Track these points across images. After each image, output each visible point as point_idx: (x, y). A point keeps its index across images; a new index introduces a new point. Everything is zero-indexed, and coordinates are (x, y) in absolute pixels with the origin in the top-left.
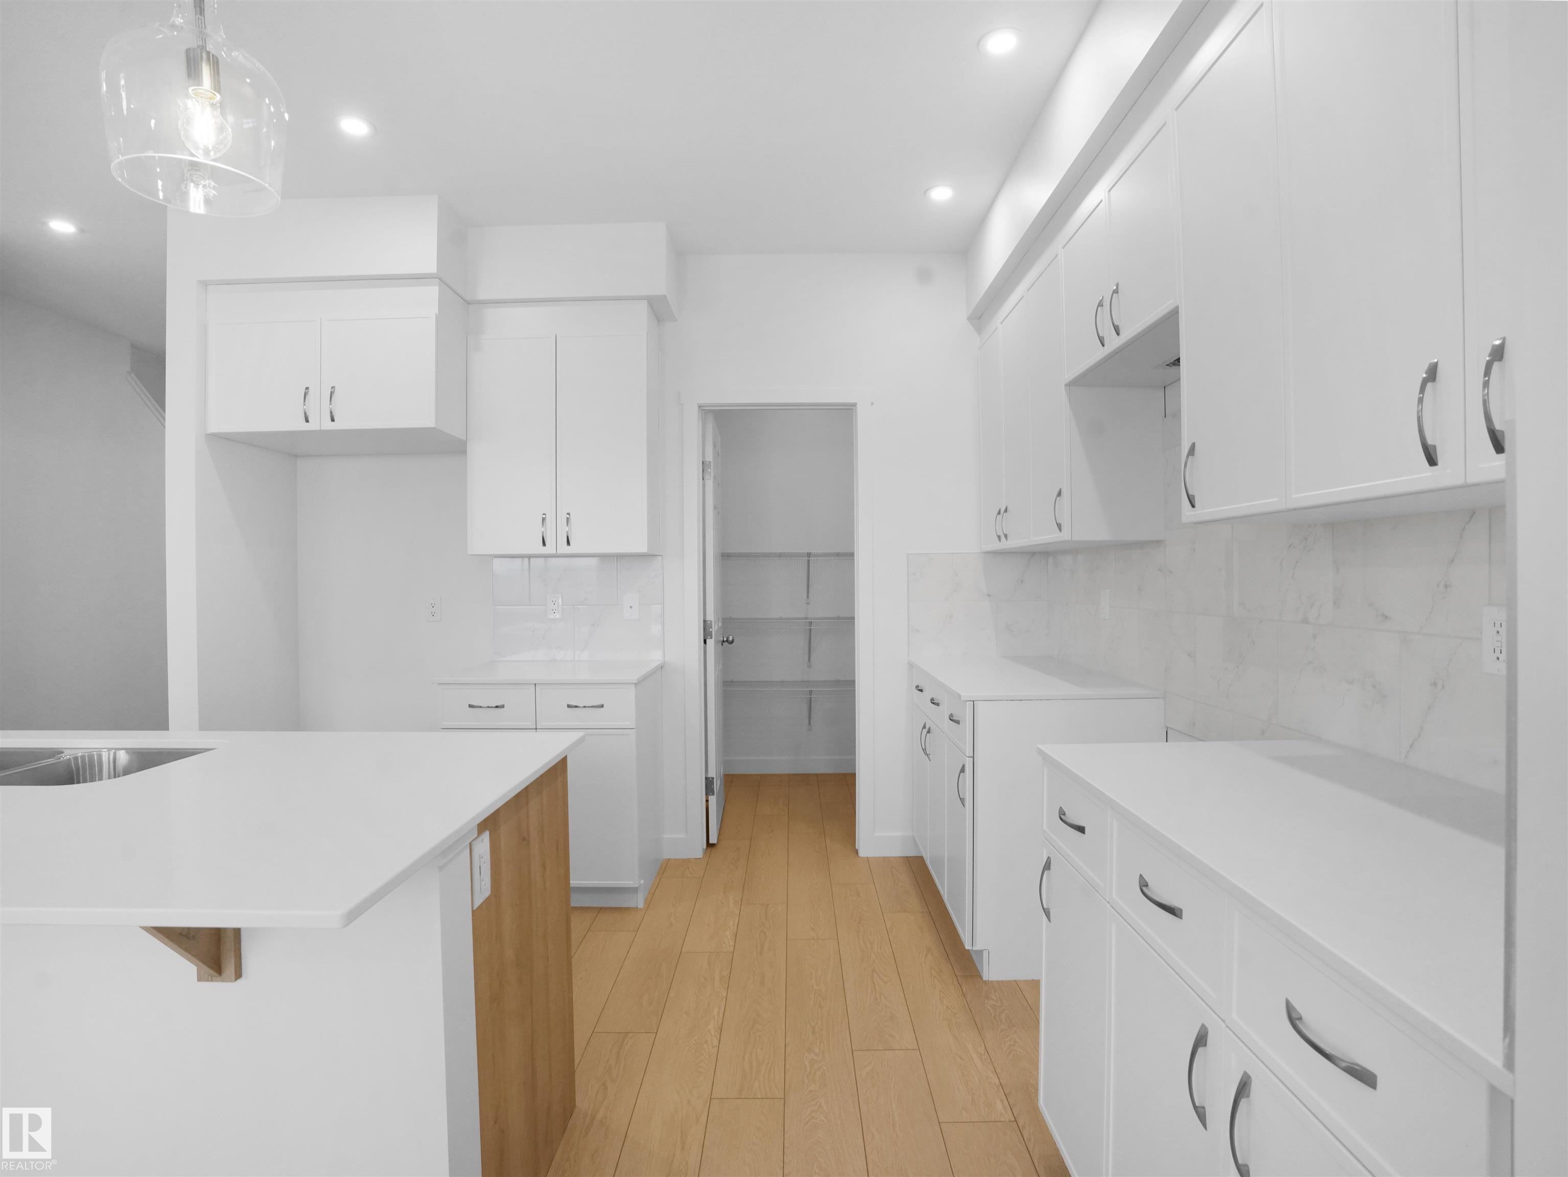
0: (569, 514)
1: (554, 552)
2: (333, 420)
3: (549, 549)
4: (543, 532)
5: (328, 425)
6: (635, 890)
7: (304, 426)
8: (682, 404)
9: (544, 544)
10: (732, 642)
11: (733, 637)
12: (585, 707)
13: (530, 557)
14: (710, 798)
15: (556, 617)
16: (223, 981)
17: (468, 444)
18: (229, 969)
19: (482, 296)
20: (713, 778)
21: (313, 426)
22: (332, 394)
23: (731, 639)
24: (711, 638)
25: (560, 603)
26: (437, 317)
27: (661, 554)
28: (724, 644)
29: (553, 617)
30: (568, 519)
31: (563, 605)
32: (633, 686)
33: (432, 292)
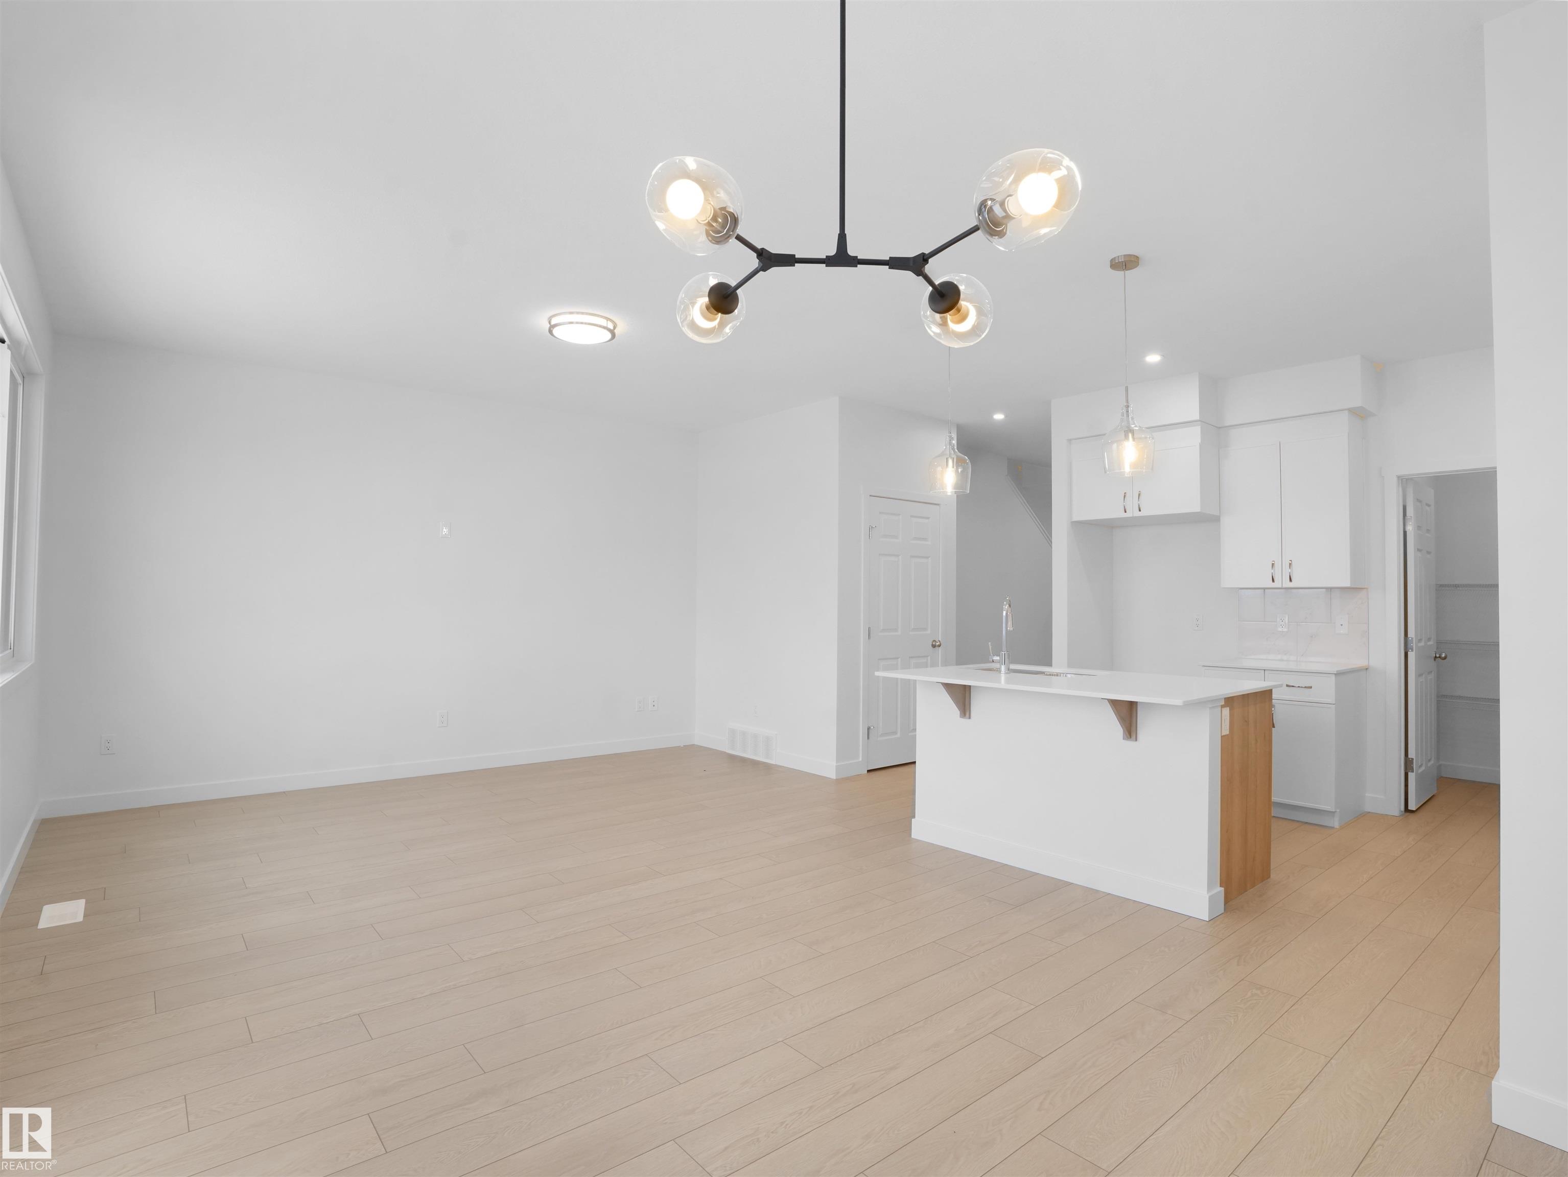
0: (1291, 561)
1: (1280, 586)
2: (1140, 510)
3: (1277, 584)
4: (1272, 573)
5: (1137, 514)
6: (1332, 813)
7: (1124, 515)
8: (1383, 477)
9: (1273, 580)
10: (1445, 658)
11: (1446, 654)
12: (1299, 687)
13: (1264, 589)
14: (1410, 774)
15: (1284, 630)
16: (1132, 741)
17: (1221, 518)
18: (1134, 737)
19: (1228, 423)
20: (1413, 759)
21: (1129, 514)
22: (1139, 495)
23: (1443, 655)
24: (1412, 651)
25: (1287, 621)
26: (1200, 445)
27: (1366, 587)
28: (1437, 659)
29: (1281, 630)
30: (1290, 564)
31: (1289, 622)
32: (1333, 677)
33: (1197, 430)
